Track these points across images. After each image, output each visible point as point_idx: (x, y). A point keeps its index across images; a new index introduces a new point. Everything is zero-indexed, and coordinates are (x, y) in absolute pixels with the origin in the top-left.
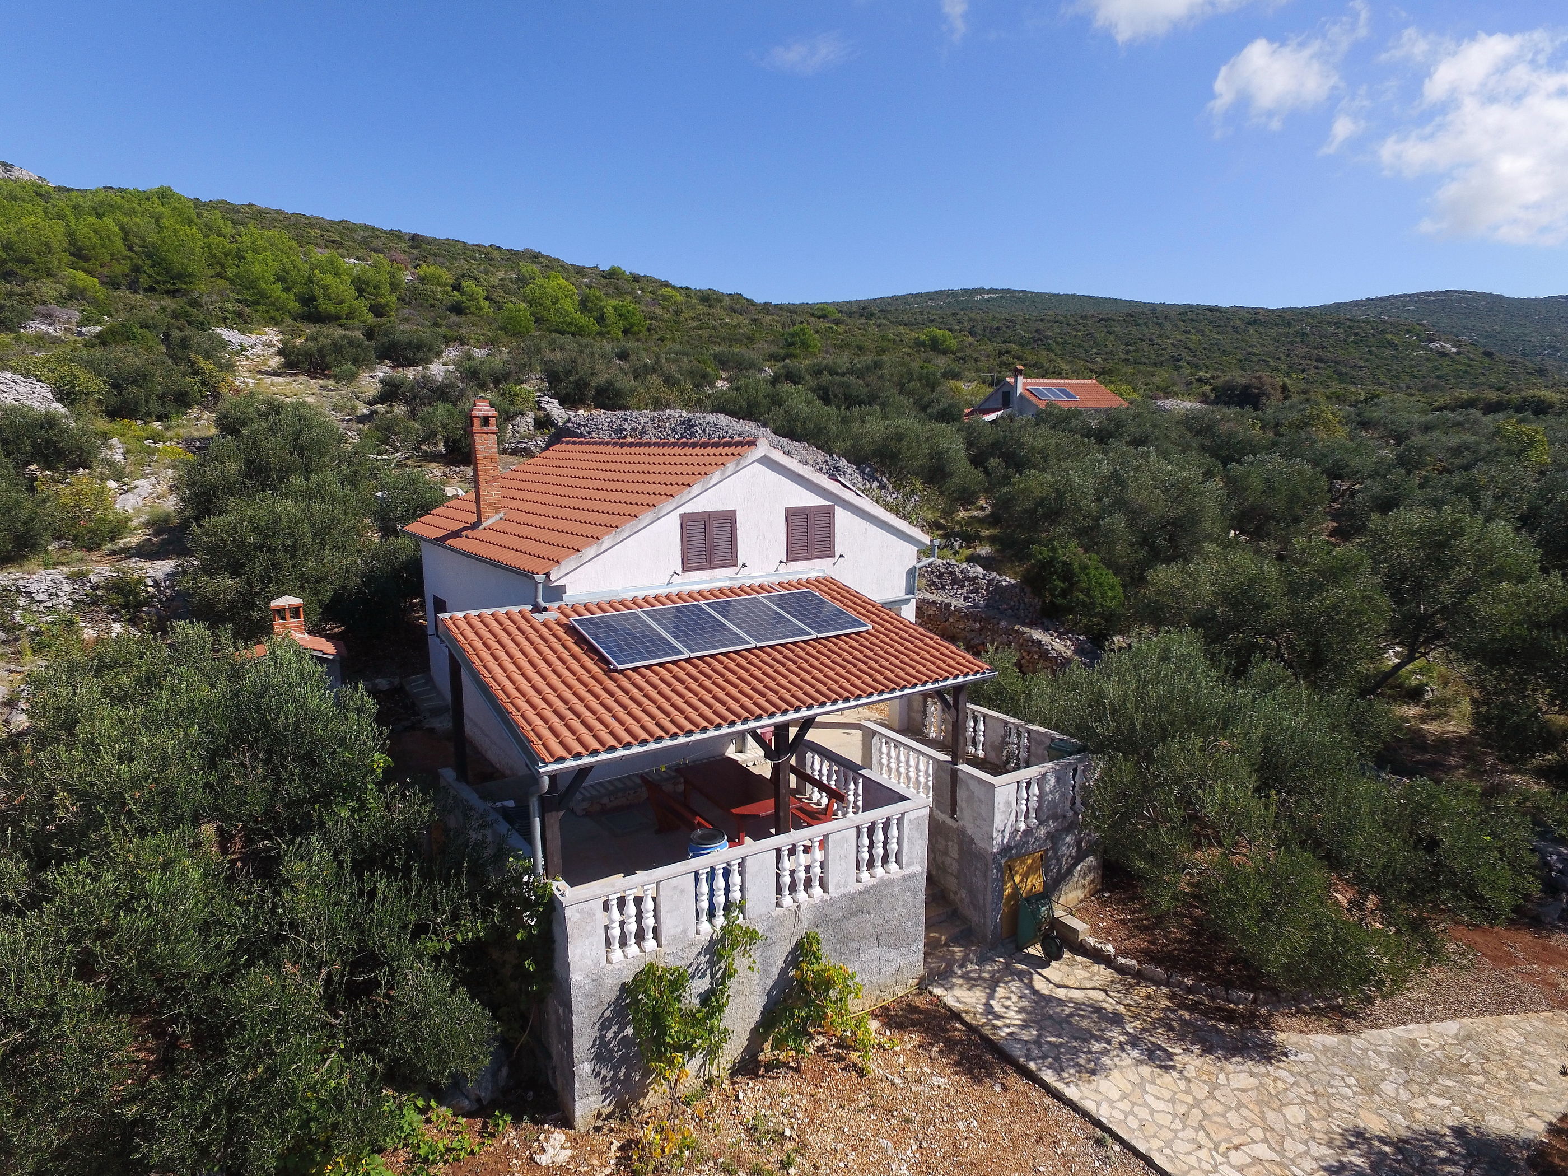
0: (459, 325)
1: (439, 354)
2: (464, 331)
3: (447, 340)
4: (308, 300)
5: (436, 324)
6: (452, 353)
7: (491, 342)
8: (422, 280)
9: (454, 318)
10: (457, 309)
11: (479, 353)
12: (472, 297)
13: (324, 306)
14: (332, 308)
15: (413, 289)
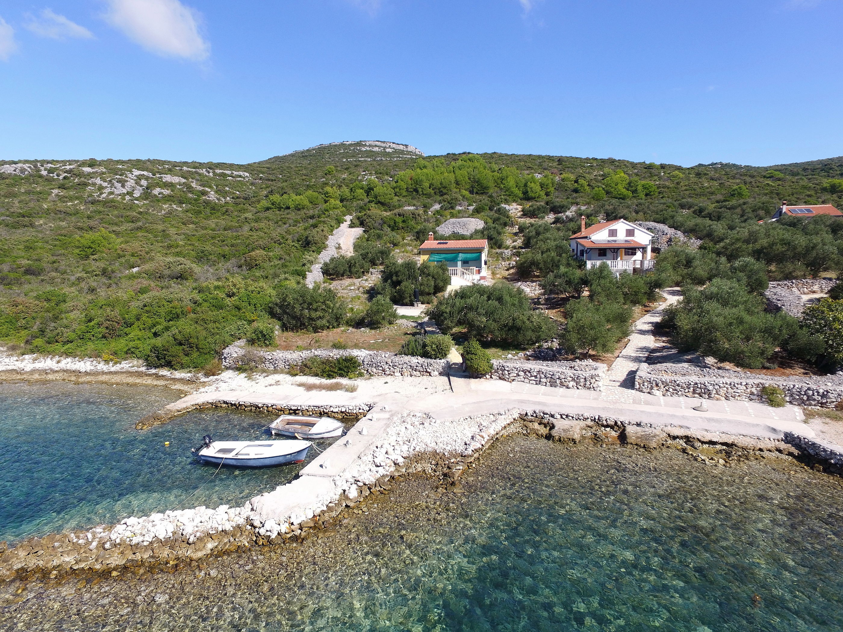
0: (576, 198)
1: (569, 209)
2: (578, 200)
3: (572, 204)
4: (525, 193)
5: (568, 198)
6: (574, 208)
7: (588, 204)
8: (563, 180)
9: (575, 195)
10: (576, 191)
11: (583, 208)
12: (582, 186)
13: (531, 194)
14: (533, 195)
15: (559, 184)
